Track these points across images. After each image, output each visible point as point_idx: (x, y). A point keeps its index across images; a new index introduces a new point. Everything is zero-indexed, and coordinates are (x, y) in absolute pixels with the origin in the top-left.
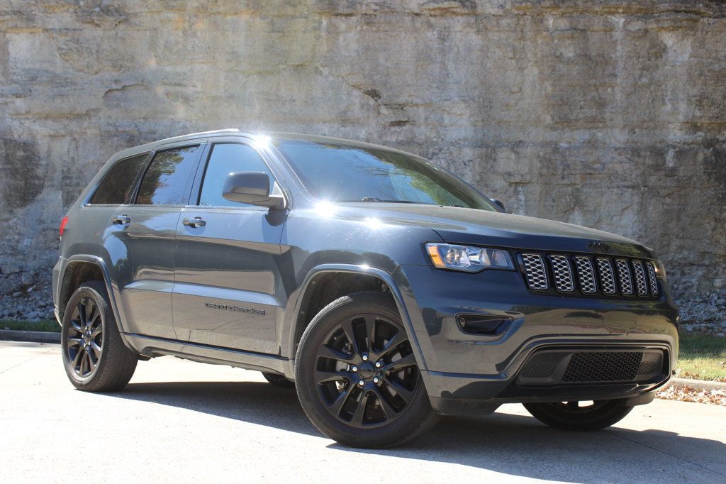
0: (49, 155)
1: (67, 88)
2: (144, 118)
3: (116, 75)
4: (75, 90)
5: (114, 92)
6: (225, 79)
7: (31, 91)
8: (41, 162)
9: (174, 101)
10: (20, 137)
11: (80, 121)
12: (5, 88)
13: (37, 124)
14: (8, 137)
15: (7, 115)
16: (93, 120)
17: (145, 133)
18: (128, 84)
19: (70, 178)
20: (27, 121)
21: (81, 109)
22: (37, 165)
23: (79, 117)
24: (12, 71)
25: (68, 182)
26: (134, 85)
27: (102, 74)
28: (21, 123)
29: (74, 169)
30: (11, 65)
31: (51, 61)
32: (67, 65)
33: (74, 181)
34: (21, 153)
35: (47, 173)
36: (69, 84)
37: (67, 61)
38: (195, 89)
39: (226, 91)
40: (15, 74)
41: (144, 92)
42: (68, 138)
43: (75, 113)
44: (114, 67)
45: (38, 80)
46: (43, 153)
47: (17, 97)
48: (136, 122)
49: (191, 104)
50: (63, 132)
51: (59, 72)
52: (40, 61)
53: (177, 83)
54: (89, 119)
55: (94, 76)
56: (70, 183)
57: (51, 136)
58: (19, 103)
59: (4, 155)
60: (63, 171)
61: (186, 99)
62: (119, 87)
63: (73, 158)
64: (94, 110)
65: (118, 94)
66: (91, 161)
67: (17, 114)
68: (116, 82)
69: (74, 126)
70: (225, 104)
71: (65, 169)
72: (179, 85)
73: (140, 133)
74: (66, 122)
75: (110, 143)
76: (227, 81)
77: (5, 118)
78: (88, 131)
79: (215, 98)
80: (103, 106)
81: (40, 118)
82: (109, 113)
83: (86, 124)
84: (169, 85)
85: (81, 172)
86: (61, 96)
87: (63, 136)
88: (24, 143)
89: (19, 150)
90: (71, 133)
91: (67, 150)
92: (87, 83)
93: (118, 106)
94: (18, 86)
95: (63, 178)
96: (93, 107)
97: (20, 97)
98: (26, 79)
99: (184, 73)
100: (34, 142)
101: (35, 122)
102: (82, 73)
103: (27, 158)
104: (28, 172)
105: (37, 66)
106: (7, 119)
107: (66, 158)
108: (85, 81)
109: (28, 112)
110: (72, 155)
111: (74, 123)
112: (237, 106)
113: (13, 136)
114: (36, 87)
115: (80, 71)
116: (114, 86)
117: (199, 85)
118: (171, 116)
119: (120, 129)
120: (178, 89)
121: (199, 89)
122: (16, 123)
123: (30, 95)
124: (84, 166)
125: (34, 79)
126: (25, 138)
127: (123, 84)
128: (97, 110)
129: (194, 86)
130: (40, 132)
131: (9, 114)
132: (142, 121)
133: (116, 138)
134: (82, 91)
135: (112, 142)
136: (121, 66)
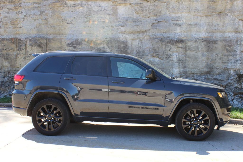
0: (131, 46)
1: (139, 23)
2: (165, 32)
3: (155, 18)
4: (142, 23)
5: (155, 24)
6: (194, 18)
7: (126, 24)
8: (129, 48)
9: (176, 26)
10: (122, 40)
11: (143, 34)
12: (117, 24)
13: (128, 35)
14: (118, 40)
15: (118, 33)
16: (148, 34)
17: (166, 37)
18: (160, 21)
19: (140, 53)
20: (125, 34)
21: (143, 30)
22: (128, 49)
23: (143, 32)
24: (119, 18)
25: (139, 54)
26: (162, 21)
27: (150, 18)
28: (122, 35)
29: (141, 50)
30: (119, 16)
31: (132, 14)
32: (138, 15)
33: (142, 54)
34: (123, 45)
35: (131, 51)
36: (139, 22)
37: (138, 14)
38: (183, 22)
39: (194, 22)
40: (120, 19)
41: (165, 23)
42: (138, 40)
43: (141, 31)
44: (155, 15)
45: (128, 20)
46: (130, 45)
47: (122, 27)
48: (163, 33)
49: (182, 27)
50: (136, 38)
51: (135, 18)
52: (128, 14)
53: (177, 20)
54: (146, 33)
55: (147, 19)
56: (140, 55)
57: (132, 39)
58: (122, 28)
59: (117, 46)
60: (137, 51)
61: (180, 25)
62: (157, 22)
63: (140, 46)
64: (148, 30)
65: (156, 24)
66: (147, 47)
67: (122, 32)
68: (156, 20)
69: (141, 36)
70: (194, 27)
71: (137, 50)
72: (177, 21)
73: (164, 37)
74: (137, 34)
75: (154, 41)
76: (194, 19)
77: (117, 34)
78: (145, 37)
79: (190, 25)
80: (151, 29)
81: (129, 33)
82: (153, 31)
83: (145, 35)
84: (174, 21)
85: (144, 51)
86: (137, 25)
87: (136, 39)
88: (124, 42)
89: (122, 44)
90: (139, 38)
91: (138, 44)
92: (145, 21)
93: (156, 28)
94: (121, 23)
95: (137, 53)
96: (148, 29)
97: (123, 26)
98: (124, 20)
99: (179, 17)
100: (127, 41)
101: (127, 35)
102: (143, 18)
103: (125, 47)
104: (125, 51)
105: (128, 16)
106: (118, 34)
107: (138, 46)
108: (145, 20)
109: (125, 32)
110: (140, 45)
111: (141, 34)
112: (198, 27)
113: (120, 40)
114: (128, 23)
115: (143, 17)
116: (155, 22)
117: (184, 20)
118: (175, 31)
119: (157, 36)
120: (177, 22)
121: (184, 22)
122: (121, 35)
123: (126, 26)
124: (145, 49)
125: (127, 20)
126: (124, 40)
127: (158, 21)
128: (149, 30)
129: (183, 21)
130: (129, 38)
131: (119, 32)
132: (164, 33)
133: (156, 39)
134: (144, 24)
135: (155, 41)
136: (157, 15)
